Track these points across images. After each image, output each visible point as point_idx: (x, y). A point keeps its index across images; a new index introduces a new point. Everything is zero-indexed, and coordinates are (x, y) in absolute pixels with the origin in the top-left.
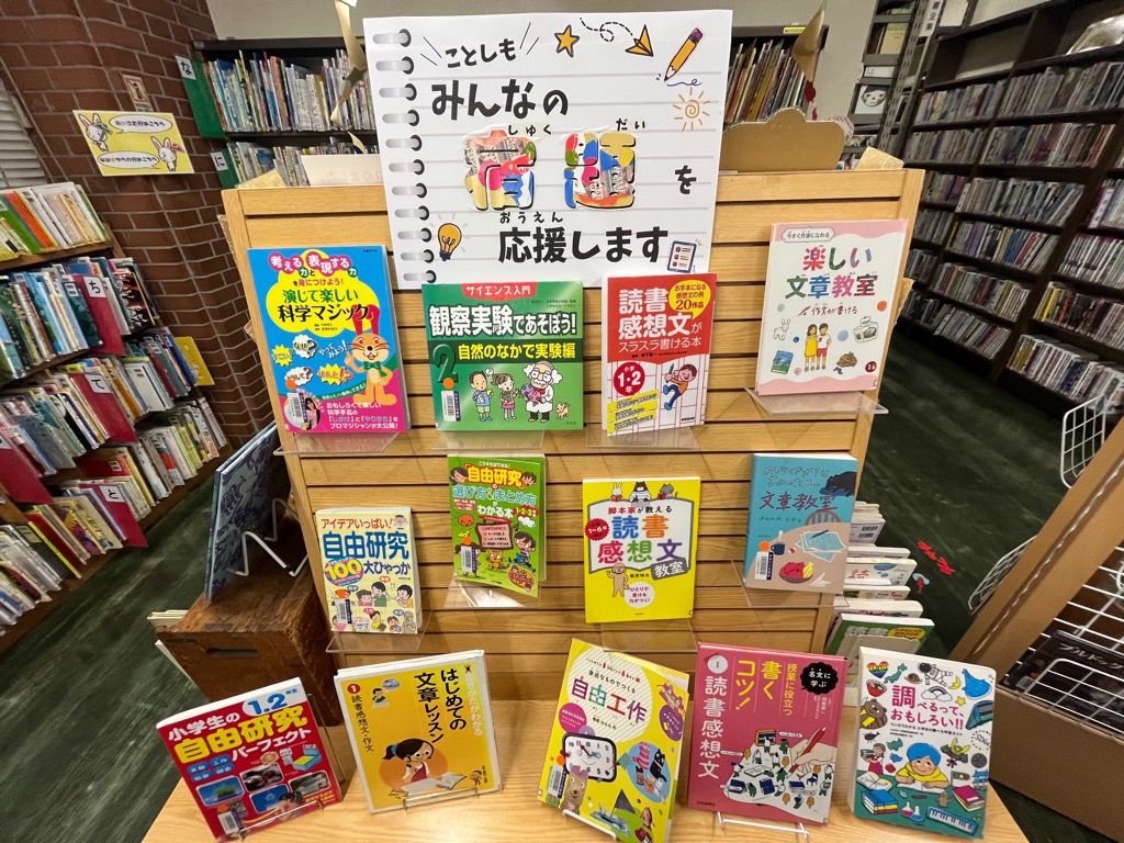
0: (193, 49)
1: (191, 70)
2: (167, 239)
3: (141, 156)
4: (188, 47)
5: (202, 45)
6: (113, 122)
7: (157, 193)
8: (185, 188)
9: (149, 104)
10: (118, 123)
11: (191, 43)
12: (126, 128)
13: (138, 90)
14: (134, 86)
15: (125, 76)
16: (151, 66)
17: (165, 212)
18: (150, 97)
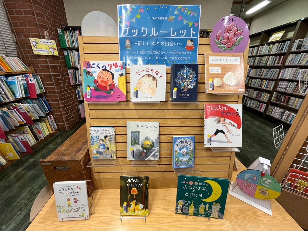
0: (62, 27)
1: (61, 32)
2: (48, 71)
3: (45, 50)
4: (61, 27)
5: (64, 27)
6: (39, 41)
7: (48, 60)
8: (55, 59)
9: (49, 38)
10: (40, 42)
11: (62, 26)
12: (43, 43)
13: (47, 35)
14: (46, 33)
15: (44, 31)
16: (51, 30)
17: (49, 65)
18: (50, 37)
